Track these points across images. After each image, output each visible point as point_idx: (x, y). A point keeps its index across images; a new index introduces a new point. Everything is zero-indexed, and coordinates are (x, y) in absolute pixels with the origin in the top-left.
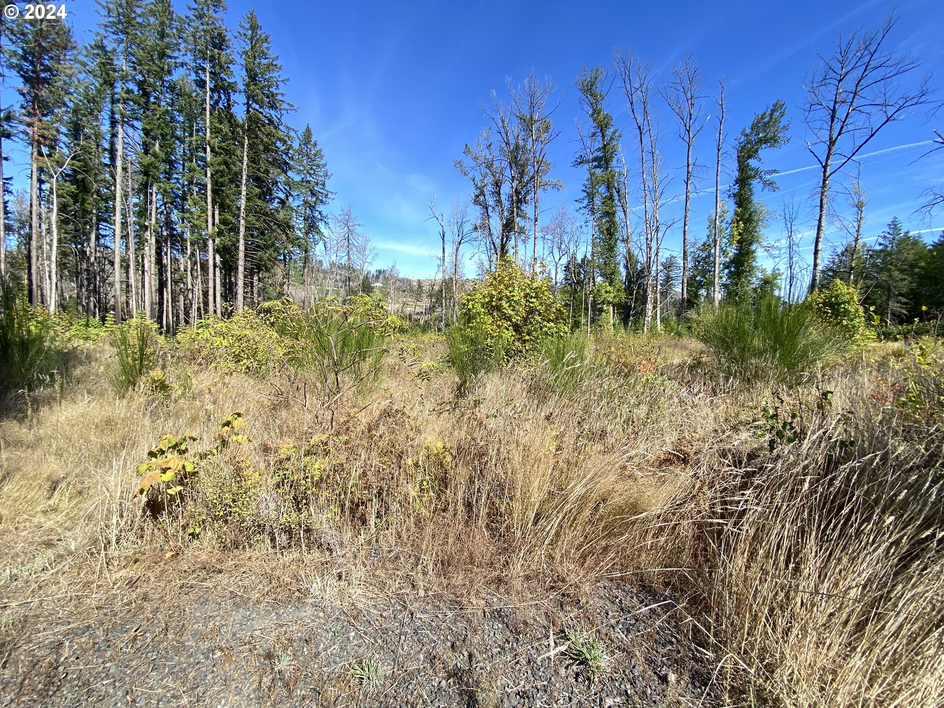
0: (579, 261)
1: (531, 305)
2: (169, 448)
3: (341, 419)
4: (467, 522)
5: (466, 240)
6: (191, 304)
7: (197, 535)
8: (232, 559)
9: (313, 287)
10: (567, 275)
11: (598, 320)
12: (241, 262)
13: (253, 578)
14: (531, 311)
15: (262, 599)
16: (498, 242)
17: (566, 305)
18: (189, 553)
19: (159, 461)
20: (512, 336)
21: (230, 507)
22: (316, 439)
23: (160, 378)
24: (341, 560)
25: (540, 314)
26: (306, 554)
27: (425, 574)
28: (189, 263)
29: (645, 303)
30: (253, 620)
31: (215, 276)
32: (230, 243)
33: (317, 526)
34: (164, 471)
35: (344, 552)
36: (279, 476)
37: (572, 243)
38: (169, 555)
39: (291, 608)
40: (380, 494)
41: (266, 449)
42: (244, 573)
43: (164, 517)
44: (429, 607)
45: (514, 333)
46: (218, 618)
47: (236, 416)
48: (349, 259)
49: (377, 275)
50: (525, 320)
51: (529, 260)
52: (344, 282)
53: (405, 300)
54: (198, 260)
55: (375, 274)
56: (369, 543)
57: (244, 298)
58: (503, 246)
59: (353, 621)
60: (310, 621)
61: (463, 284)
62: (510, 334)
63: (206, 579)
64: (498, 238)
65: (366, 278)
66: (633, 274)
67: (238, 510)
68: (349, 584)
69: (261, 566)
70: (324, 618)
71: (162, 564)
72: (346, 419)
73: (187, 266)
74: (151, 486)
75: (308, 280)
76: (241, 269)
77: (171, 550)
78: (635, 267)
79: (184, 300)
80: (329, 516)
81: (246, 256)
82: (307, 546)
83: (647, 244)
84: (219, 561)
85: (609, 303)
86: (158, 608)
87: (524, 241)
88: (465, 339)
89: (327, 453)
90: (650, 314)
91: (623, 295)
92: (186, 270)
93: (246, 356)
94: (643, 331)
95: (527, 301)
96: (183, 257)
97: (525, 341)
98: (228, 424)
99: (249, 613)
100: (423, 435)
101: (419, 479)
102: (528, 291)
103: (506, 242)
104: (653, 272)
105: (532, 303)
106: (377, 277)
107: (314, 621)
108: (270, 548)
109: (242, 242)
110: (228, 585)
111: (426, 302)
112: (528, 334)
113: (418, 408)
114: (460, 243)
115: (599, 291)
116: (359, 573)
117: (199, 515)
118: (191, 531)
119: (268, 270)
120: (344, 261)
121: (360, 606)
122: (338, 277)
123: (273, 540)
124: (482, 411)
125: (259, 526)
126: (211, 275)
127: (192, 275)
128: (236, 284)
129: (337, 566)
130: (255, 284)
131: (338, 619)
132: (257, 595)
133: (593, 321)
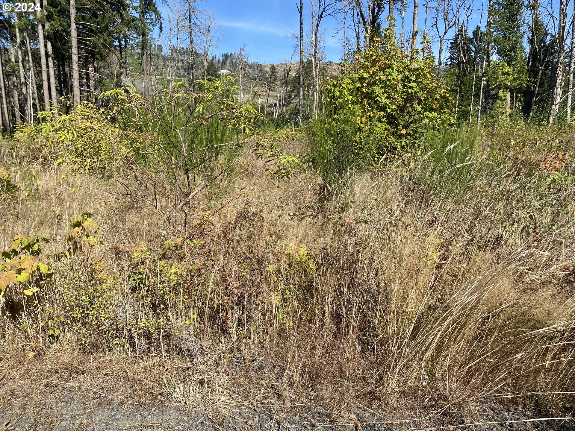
0: (470, 35)
1: (410, 91)
2: (23, 249)
3: (194, 222)
4: (335, 334)
5: (328, 12)
6: (26, 100)
7: (57, 337)
8: (93, 362)
9: (153, 77)
10: (453, 54)
11: (492, 109)
12: (74, 51)
13: (116, 380)
14: (410, 98)
15: (125, 400)
16: (368, 15)
17: (452, 90)
18: (50, 353)
19: (13, 262)
20: (386, 129)
21: (88, 309)
22: (168, 243)
23: (5, 178)
24: (202, 367)
25: (420, 102)
26: (166, 359)
27: (291, 385)
28: (20, 53)
29: (552, 86)
30: (118, 420)
31: (48, 67)
32: (60, 28)
33: (177, 332)
34: (19, 271)
35: (205, 359)
36: (134, 280)
37: (462, 11)
38: (31, 355)
39: (155, 411)
40: (240, 301)
41: (118, 253)
42: (106, 375)
43: (23, 318)
44: (296, 418)
45: (388, 127)
46: (85, 417)
47: (86, 217)
48: (191, 42)
49: (223, 61)
50: (402, 109)
51: (407, 35)
52: (187, 70)
53: (255, 89)
54: (29, 49)
55: (221, 59)
56: (231, 351)
57: (81, 92)
58: (374, 19)
59: (219, 427)
60: (174, 424)
61: (324, 68)
62: (384, 128)
63: (70, 379)
64: (369, 8)
65: (211, 64)
66: (540, 50)
67: (96, 313)
68: (212, 391)
69: (123, 370)
70: (188, 422)
71: (25, 363)
72: (199, 222)
73: (18, 57)
74: (8, 286)
75: (147, 69)
76: (75, 58)
77: (33, 350)
78: (542, 40)
79: (19, 95)
80: (188, 322)
81: (79, 42)
82: (167, 351)
83: (561, 9)
84: (81, 362)
85: (506, 87)
86: (26, 405)
87: (400, 12)
88: (329, 133)
89: (181, 258)
90: (558, 101)
91: (525, 77)
92: (17, 62)
93: (88, 155)
94: (548, 123)
95: (405, 86)
96: (13, 46)
97: (400, 136)
98: (78, 224)
99: (113, 413)
100: (285, 242)
101: (281, 287)
102: (407, 73)
103: (378, 13)
104: (566, 47)
105: (411, 88)
106: (224, 63)
107: (178, 424)
108: (129, 353)
109: (73, 26)
110: (92, 385)
111: (280, 92)
112: (406, 127)
113: (276, 212)
114: (321, 17)
115: (494, 72)
116: (222, 380)
117: (58, 317)
118: (51, 332)
119: (103, 58)
120: (186, 45)
121: (225, 412)
122: (180, 65)
123: (132, 344)
124: (350, 216)
125: (118, 330)
126: (44, 67)
127: (24, 67)
128: (71, 76)
129: (198, 372)
130: (91, 75)
131: (202, 424)
132: (121, 397)
133: (484, 110)
